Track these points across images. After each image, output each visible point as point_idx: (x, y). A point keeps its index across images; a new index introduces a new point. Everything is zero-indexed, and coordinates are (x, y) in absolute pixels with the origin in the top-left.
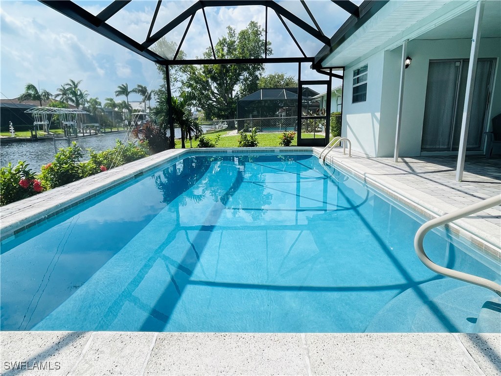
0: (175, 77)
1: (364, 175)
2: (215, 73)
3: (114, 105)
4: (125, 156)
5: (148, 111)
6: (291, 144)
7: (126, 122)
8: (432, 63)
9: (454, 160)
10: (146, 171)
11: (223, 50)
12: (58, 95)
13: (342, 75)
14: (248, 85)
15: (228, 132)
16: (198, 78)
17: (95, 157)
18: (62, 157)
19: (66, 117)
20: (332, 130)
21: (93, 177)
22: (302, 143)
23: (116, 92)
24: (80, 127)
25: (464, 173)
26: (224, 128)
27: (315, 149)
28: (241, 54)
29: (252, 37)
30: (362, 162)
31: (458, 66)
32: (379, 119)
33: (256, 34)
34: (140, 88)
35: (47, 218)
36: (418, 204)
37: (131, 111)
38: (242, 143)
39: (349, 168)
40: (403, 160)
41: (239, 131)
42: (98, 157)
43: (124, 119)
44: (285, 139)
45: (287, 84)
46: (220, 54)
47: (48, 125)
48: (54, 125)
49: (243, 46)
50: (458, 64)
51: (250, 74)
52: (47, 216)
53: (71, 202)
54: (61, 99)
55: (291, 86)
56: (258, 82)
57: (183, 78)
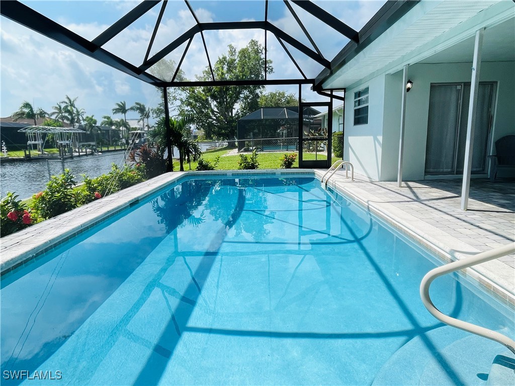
0: (173, 95)
1: (367, 202)
2: (214, 92)
3: (111, 124)
4: (121, 181)
5: (146, 129)
6: (292, 166)
7: (124, 141)
8: (433, 87)
9: (459, 184)
10: (141, 199)
11: (223, 68)
12: (54, 113)
13: (343, 97)
14: (249, 103)
15: (228, 151)
16: (197, 96)
17: (89, 183)
18: (55, 185)
19: (61, 136)
20: (334, 150)
21: (86, 206)
22: (303, 165)
23: (113, 110)
24: (75, 146)
25: (470, 200)
26: (224, 146)
27: (317, 171)
28: (241, 72)
29: (253, 55)
30: (365, 187)
31: (459, 90)
32: (381, 143)
33: (257, 52)
34: (139, 106)
35: (35, 257)
36: (423, 238)
37: (129, 129)
38: (243, 165)
39: (352, 195)
40: (407, 184)
41: (239, 150)
42: (92, 183)
43: (121, 137)
44: (287, 161)
45: (288, 102)
46: (220, 73)
47: (42, 144)
48: (48, 145)
49: (244, 65)
50: (459, 87)
51: (251, 92)
52: (35, 254)
53: (61, 238)
54: (56, 117)
55: (292, 104)
56: (259, 100)
57: (182, 97)
